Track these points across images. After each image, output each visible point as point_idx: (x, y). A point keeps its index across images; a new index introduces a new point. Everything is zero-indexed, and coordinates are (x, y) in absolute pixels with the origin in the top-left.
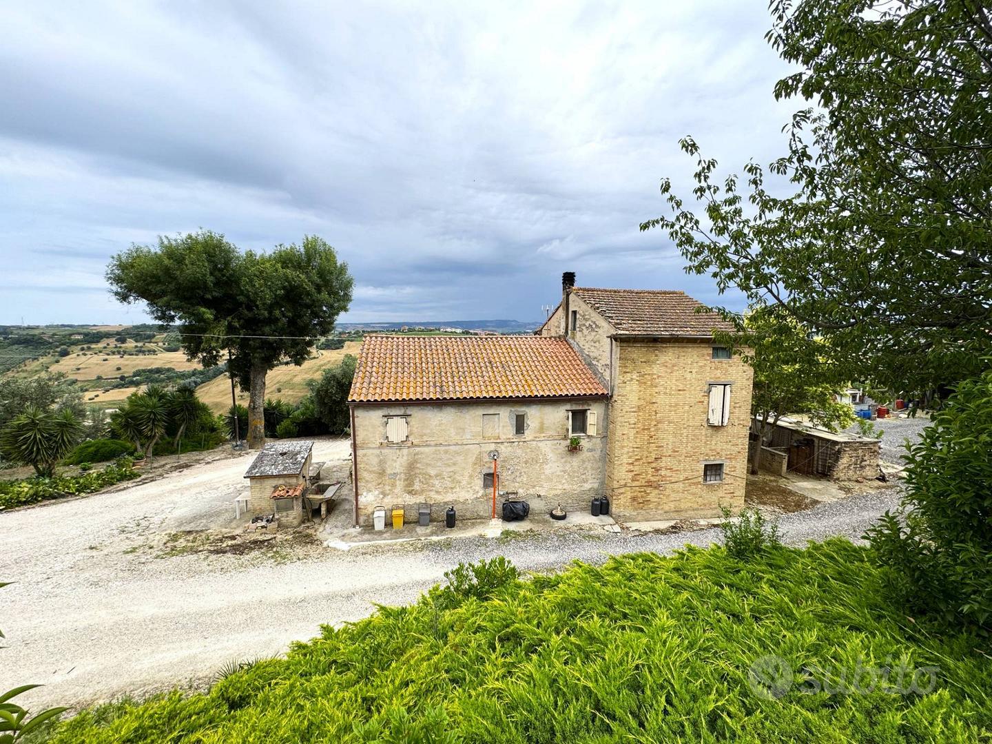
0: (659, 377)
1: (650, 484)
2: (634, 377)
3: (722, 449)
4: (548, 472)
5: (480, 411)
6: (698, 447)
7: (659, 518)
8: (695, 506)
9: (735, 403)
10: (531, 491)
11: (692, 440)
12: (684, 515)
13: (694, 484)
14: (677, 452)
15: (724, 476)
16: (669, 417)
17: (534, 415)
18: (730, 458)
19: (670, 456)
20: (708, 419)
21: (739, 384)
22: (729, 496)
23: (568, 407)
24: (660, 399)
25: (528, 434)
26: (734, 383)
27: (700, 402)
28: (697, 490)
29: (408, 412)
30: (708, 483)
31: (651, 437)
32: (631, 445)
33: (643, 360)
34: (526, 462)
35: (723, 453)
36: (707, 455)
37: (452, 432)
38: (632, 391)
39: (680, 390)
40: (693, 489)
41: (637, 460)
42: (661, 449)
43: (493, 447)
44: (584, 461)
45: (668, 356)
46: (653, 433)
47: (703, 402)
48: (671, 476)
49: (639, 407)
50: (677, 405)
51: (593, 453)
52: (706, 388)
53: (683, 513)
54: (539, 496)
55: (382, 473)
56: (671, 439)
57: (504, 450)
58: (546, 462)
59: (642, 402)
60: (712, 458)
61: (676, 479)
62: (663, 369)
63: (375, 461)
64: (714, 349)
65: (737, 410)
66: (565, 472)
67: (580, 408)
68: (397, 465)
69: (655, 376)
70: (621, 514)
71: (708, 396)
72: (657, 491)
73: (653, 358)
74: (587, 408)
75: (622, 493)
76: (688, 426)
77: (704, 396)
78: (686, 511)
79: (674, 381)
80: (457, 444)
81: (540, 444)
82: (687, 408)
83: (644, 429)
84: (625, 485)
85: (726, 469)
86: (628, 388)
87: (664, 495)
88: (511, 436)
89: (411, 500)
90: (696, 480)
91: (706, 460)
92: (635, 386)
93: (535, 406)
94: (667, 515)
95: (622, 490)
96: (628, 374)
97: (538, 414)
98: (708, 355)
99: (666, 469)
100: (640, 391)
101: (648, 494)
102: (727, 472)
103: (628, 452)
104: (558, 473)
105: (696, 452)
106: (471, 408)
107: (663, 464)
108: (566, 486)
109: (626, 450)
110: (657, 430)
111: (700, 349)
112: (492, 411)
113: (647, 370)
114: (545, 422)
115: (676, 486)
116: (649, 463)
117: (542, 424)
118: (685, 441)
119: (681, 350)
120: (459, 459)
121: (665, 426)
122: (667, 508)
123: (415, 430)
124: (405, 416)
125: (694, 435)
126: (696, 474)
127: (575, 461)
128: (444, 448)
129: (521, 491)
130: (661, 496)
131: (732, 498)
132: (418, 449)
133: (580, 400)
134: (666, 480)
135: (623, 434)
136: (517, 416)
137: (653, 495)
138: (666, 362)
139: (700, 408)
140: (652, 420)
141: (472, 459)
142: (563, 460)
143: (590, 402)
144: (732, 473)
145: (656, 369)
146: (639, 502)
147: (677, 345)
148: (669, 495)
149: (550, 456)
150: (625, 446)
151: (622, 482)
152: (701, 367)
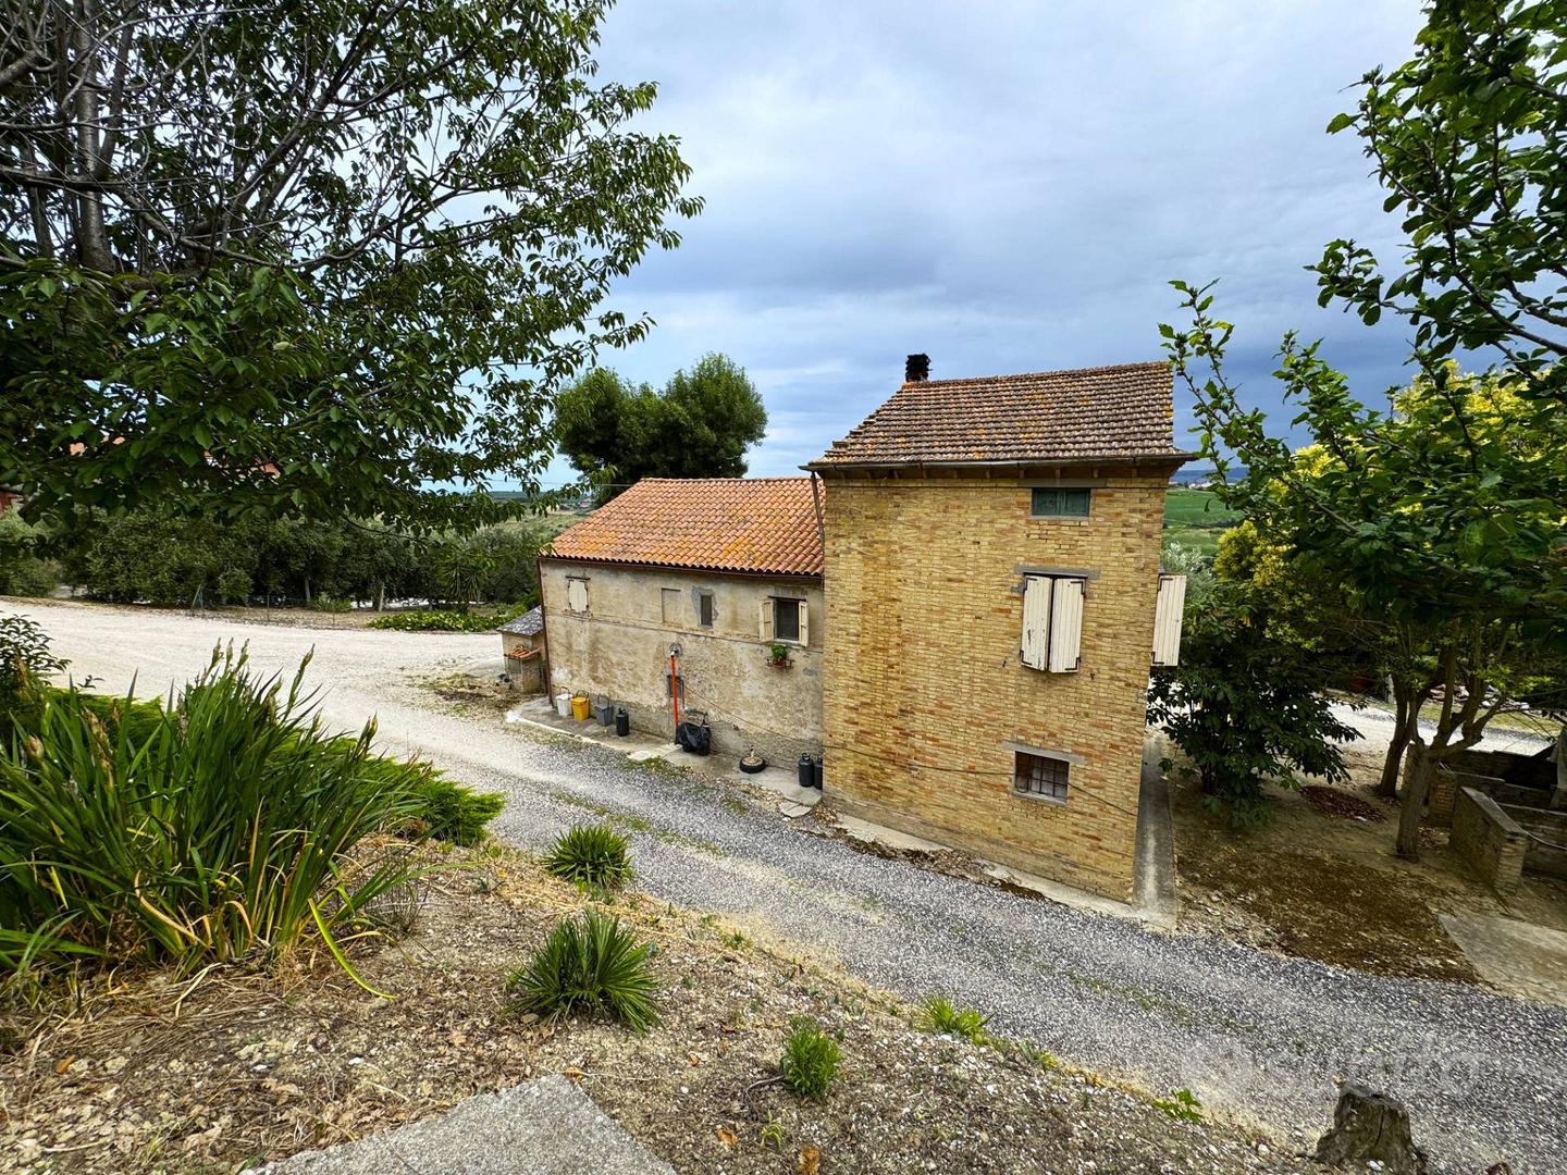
0: (902, 548)
1: (890, 757)
2: (854, 545)
3: (1063, 729)
4: (746, 693)
5: (658, 583)
6: (998, 708)
7: (910, 829)
8: (995, 835)
9: (1101, 625)
10: (725, 717)
11: (983, 690)
12: (965, 844)
13: (992, 786)
14: (949, 708)
15: (1070, 791)
16: (927, 632)
17: (725, 598)
18: (1088, 755)
19: (931, 712)
20: (1022, 652)
21: (1110, 578)
22: (1088, 842)
23: (771, 591)
24: (909, 594)
25: (718, 628)
26: (1097, 575)
27: (1001, 611)
28: (1001, 801)
29: (588, 576)
30: (1029, 795)
31: (891, 667)
32: (851, 673)
33: (870, 513)
34: (716, 670)
35: (1068, 737)
36: (1021, 731)
37: (631, 609)
38: (849, 572)
39: (950, 580)
40: (987, 796)
41: (864, 704)
42: (911, 694)
43: (673, 638)
44: (799, 690)
45: (924, 506)
46: (893, 660)
47: (1009, 611)
48: (936, 755)
49: (864, 604)
50: (943, 610)
51: (813, 677)
52: (1016, 580)
53: (963, 839)
54: (736, 728)
55: (569, 648)
56: (934, 679)
57: (689, 645)
58: (741, 676)
59: (869, 596)
60: (1036, 742)
61: (947, 765)
62: (912, 533)
63: (562, 632)
64: (1035, 490)
65: (1106, 643)
66: (771, 699)
67: (790, 595)
68: (581, 640)
69: (896, 547)
70: (839, 796)
71: (1021, 599)
72: (905, 776)
73: (890, 508)
74: (800, 596)
75: (839, 759)
76: (973, 658)
77: (1010, 598)
78: (971, 836)
79: (936, 560)
80: (635, 626)
81: (735, 647)
82: (968, 619)
83: (874, 648)
84: (843, 746)
85: (1076, 778)
86: (843, 566)
87: (921, 788)
88: (695, 626)
89: (597, 690)
90: (993, 780)
91: (1019, 742)
92: (856, 563)
93: (724, 585)
94: (925, 828)
95: (839, 753)
96: (843, 541)
97: (729, 598)
98: (1021, 505)
99: (925, 738)
100: (866, 574)
101: (889, 776)
102: (1080, 784)
103: (847, 686)
104: (761, 699)
105: (994, 720)
106: (648, 578)
107: (917, 726)
108: (773, 723)
109: (842, 681)
110: (904, 654)
111: (997, 493)
112: (670, 586)
113: (877, 532)
114: (739, 611)
115: (947, 777)
116: (888, 716)
117: (735, 613)
118: (965, 688)
119: (951, 494)
120: (639, 646)
121: (920, 649)
122: (928, 815)
123: (595, 599)
124: (585, 580)
125: (987, 682)
126: (997, 767)
127: (785, 686)
128: (623, 629)
129: (712, 713)
130: (915, 788)
131: (1092, 849)
132: (599, 625)
133: (789, 582)
134: (925, 760)
135: (837, 651)
136: (703, 597)
137: (898, 780)
138: (919, 519)
139: (1002, 625)
140: (891, 633)
141: (653, 651)
142: (767, 680)
143: (806, 588)
144: (1093, 791)
145: (896, 533)
146: (873, 787)
147: (939, 482)
148: (932, 792)
149: (748, 667)
150: (840, 674)
151: (839, 740)
152: (1002, 532)
